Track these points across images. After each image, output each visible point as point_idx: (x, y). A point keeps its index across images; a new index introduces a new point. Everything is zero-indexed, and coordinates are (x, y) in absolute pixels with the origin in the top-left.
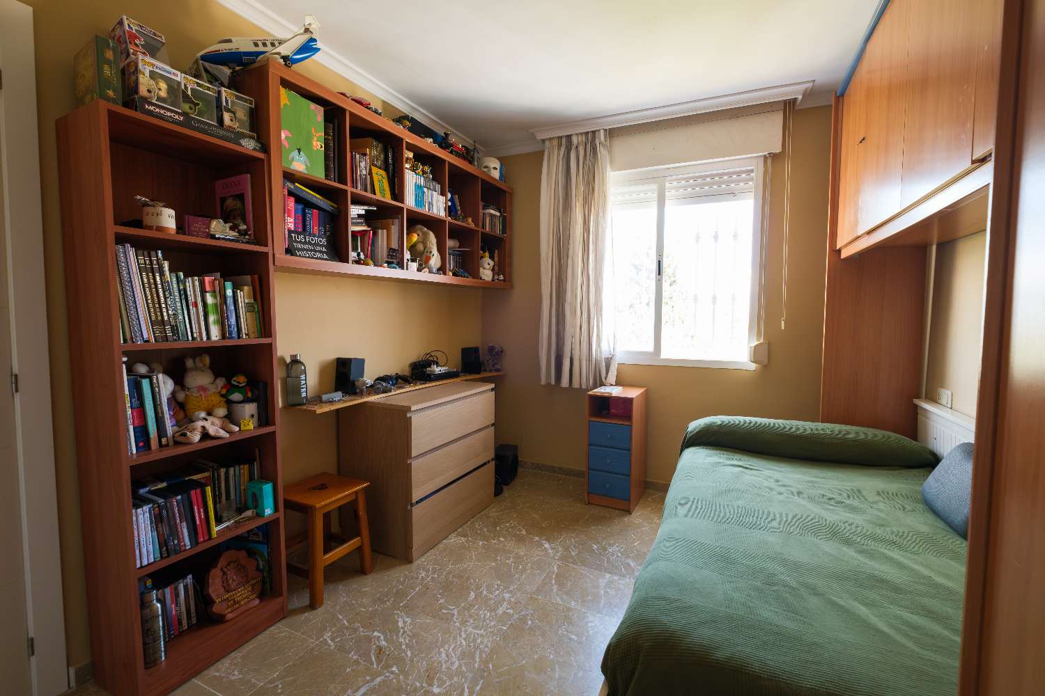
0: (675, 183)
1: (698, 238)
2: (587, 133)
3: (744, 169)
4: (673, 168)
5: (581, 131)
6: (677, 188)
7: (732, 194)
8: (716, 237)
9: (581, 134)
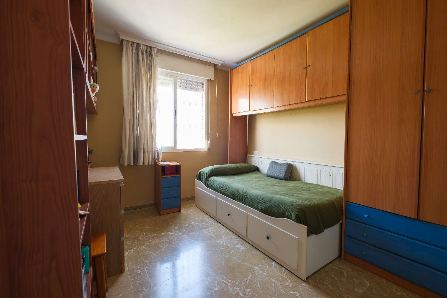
0: (180, 80)
1: (184, 103)
2: (147, 46)
3: (200, 82)
4: (180, 74)
5: (145, 44)
6: (181, 83)
7: (196, 90)
8: (190, 104)
9: (145, 45)
